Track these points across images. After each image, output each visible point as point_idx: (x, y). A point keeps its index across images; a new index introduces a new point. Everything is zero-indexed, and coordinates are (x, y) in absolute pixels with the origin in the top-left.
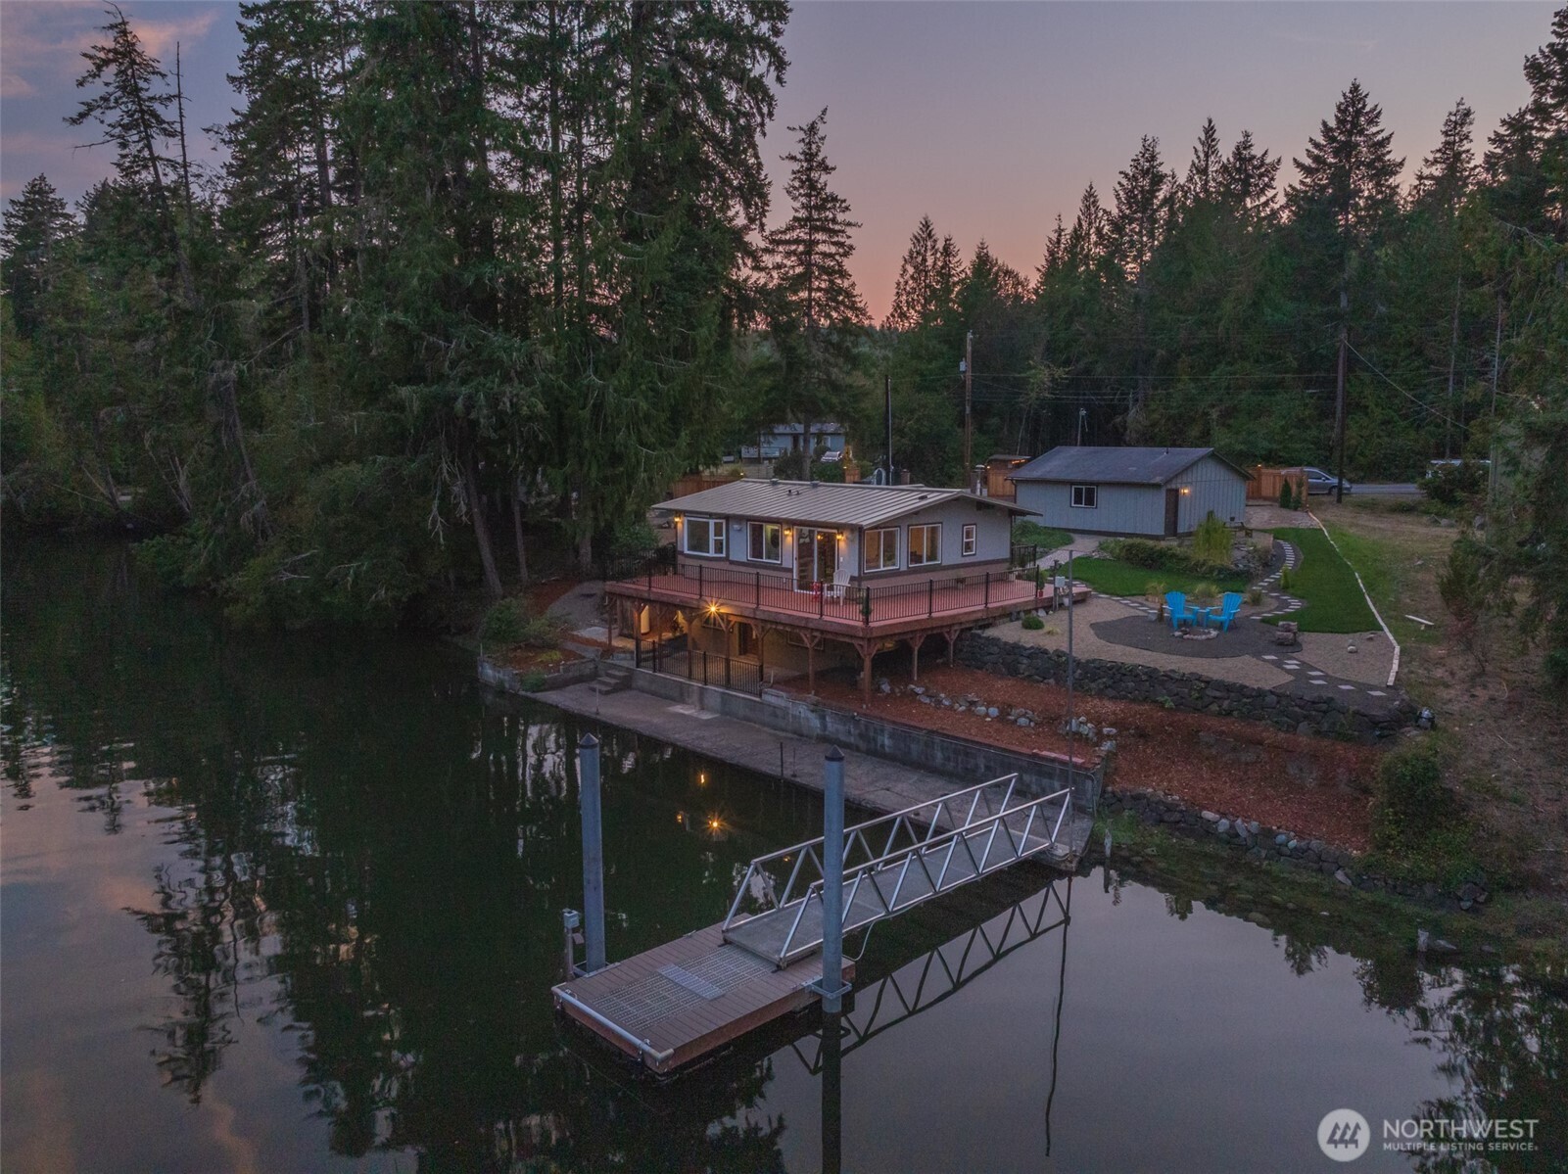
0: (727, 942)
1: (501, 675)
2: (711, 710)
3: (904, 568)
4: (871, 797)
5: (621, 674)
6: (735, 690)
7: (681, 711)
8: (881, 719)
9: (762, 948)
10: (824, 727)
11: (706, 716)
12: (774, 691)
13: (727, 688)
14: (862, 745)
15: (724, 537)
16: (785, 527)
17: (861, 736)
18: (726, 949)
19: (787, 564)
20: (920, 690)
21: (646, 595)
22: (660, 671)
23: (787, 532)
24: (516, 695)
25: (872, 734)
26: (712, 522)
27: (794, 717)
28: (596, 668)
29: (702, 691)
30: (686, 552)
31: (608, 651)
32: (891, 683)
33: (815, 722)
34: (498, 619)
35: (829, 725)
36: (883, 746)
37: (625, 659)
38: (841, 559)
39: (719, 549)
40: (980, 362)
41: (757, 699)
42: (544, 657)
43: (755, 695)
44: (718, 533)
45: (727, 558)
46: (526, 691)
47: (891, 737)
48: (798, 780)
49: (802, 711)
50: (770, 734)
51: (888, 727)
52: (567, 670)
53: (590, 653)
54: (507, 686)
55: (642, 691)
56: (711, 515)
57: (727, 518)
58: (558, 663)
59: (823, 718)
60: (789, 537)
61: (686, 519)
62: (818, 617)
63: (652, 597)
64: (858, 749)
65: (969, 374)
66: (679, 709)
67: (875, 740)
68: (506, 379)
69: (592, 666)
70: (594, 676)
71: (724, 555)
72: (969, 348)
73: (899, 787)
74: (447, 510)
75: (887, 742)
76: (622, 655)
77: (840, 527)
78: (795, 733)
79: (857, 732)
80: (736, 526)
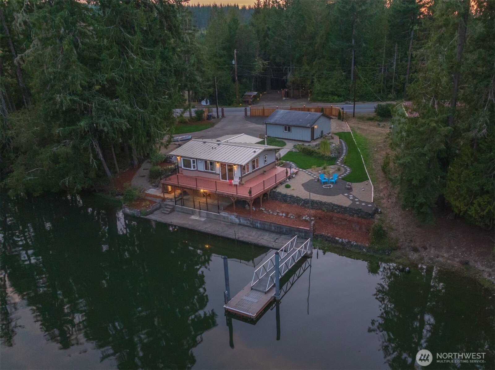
0: (252, 289)
1: (133, 212)
2: (203, 217)
3: (251, 172)
4: (260, 242)
5: (171, 207)
6: (210, 211)
7: (194, 218)
8: (257, 220)
9: (261, 289)
10: (240, 222)
11: (203, 219)
12: (223, 212)
13: (207, 211)
14: (251, 226)
15: (196, 164)
16: (216, 163)
17: (251, 224)
19: (218, 172)
20: (263, 209)
21: (177, 185)
22: (184, 206)
23: (217, 164)
24: (140, 217)
25: (254, 223)
26: (192, 160)
27: (230, 219)
28: (160, 205)
29: (200, 213)
30: (183, 168)
31: (164, 199)
32: (255, 207)
33: (237, 220)
34: (129, 195)
35: (241, 221)
36: (257, 226)
37: (169, 202)
38: (235, 172)
39: (194, 168)
41: (218, 214)
42: (144, 204)
43: (218, 213)
44: (194, 162)
45: (197, 170)
46: (143, 216)
47: (260, 224)
48: (240, 239)
49: (233, 217)
50: (225, 224)
51: (259, 222)
52: (153, 208)
53: (158, 200)
54: (135, 214)
55: (178, 211)
56: (191, 158)
57: (196, 159)
58: (149, 205)
59: (239, 219)
60: (218, 165)
61: (182, 158)
62: (236, 194)
63: (179, 186)
64: (250, 227)
65: (236, 65)
66: (193, 217)
67: (255, 225)
69: (159, 204)
70: (160, 207)
71: (196, 169)
72: (235, 56)
73: (265, 238)
74: (96, 157)
75: (258, 225)
77: (235, 165)
78: (231, 223)
79: (250, 223)
80: (200, 161)
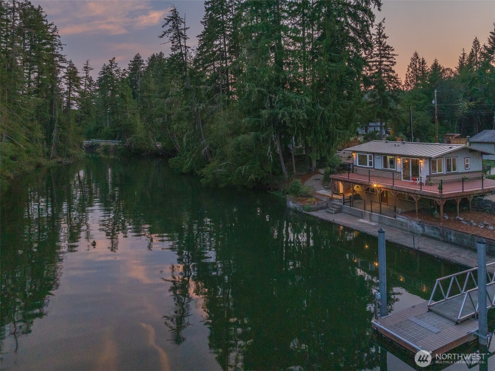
0: (430, 310)
1: (296, 205)
2: (374, 222)
3: (445, 173)
4: (453, 259)
5: (338, 207)
6: (384, 215)
7: (363, 221)
8: (450, 229)
9: (447, 314)
10: (424, 230)
11: (373, 224)
12: (401, 216)
13: (380, 214)
14: (440, 238)
15: (372, 160)
16: (397, 157)
17: (440, 235)
18: (430, 313)
19: (398, 170)
20: (462, 219)
21: (347, 180)
22: (352, 207)
23: (398, 159)
24: (301, 212)
25: (445, 234)
26: (368, 155)
27: (410, 226)
28: (327, 204)
29: (370, 215)
30: (358, 165)
31: (332, 199)
32: (448, 215)
33: (420, 229)
34: (294, 186)
35: (426, 230)
36: (451, 239)
37: (337, 202)
38: (422, 169)
39: (371, 164)
40: (439, 100)
41: (394, 219)
42: (309, 200)
43: (393, 217)
44: (370, 158)
45: (374, 168)
46: (305, 211)
47: (455, 235)
48: (421, 250)
49: (414, 224)
50: (402, 232)
51: (453, 232)
52: (318, 205)
53: (325, 199)
54: (298, 209)
55: (346, 213)
56: (368, 153)
57: (374, 154)
58: (314, 203)
59: (423, 227)
60: (399, 161)
61: (357, 154)
62: (420, 190)
63: (350, 181)
64: (439, 240)
65: (436, 105)
66: (361, 220)
67: (447, 237)
68: (294, 107)
69: (325, 204)
70: (327, 207)
71: (372, 167)
72: (436, 96)
73: (463, 256)
74: (274, 150)
75: (452, 238)
76: (337, 201)
77: (421, 158)
78: (411, 232)
79: (439, 233)
80: (378, 157)
